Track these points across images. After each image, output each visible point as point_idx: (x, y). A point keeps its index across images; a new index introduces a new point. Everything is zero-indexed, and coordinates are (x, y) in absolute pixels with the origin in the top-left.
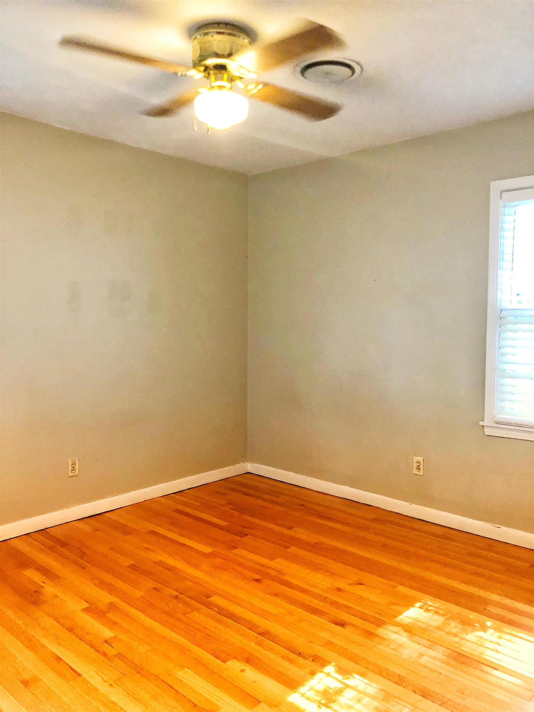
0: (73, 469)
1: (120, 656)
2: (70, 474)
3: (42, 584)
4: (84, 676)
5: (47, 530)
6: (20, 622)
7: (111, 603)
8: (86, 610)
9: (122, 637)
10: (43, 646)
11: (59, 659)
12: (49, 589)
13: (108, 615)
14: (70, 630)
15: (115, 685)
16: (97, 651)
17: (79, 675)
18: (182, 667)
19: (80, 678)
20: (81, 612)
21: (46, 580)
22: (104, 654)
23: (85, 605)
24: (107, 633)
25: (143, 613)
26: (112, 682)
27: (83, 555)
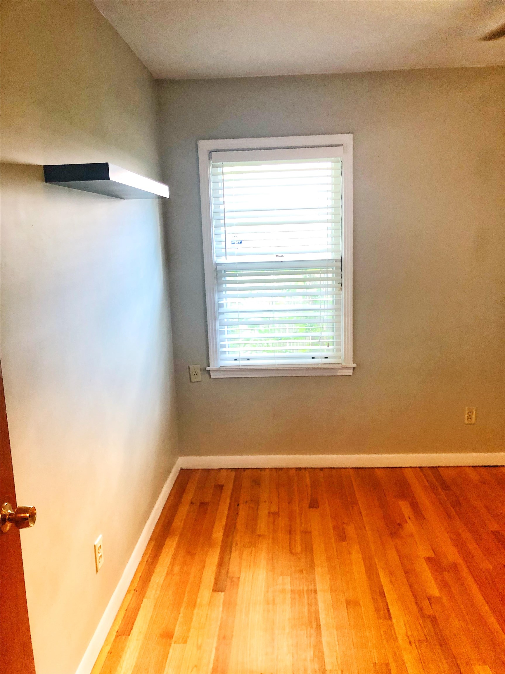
0: (470, 417)
1: (433, 619)
2: (466, 422)
3: (408, 519)
4: (394, 621)
5: (439, 469)
6: (373, 548)
7: (454, 562)
8: (429, 560)
9: (445, 601)
10: (378, 576)
11: (383, 594)
12: (411, 527)
13: (446, 574)
14: (407, 572)
15: (414, 645)
16: (417, 603)
17: (390, 618)
18: (484, 663)
19: (389, 622)
20: (424, 560)
21: (413, 518)
22: (421, 609)
23: (431, 554)
24: (435, 592)
25: (480, 587)
26: (412, 640)
27: (457, 504)
